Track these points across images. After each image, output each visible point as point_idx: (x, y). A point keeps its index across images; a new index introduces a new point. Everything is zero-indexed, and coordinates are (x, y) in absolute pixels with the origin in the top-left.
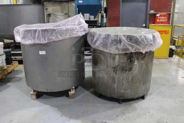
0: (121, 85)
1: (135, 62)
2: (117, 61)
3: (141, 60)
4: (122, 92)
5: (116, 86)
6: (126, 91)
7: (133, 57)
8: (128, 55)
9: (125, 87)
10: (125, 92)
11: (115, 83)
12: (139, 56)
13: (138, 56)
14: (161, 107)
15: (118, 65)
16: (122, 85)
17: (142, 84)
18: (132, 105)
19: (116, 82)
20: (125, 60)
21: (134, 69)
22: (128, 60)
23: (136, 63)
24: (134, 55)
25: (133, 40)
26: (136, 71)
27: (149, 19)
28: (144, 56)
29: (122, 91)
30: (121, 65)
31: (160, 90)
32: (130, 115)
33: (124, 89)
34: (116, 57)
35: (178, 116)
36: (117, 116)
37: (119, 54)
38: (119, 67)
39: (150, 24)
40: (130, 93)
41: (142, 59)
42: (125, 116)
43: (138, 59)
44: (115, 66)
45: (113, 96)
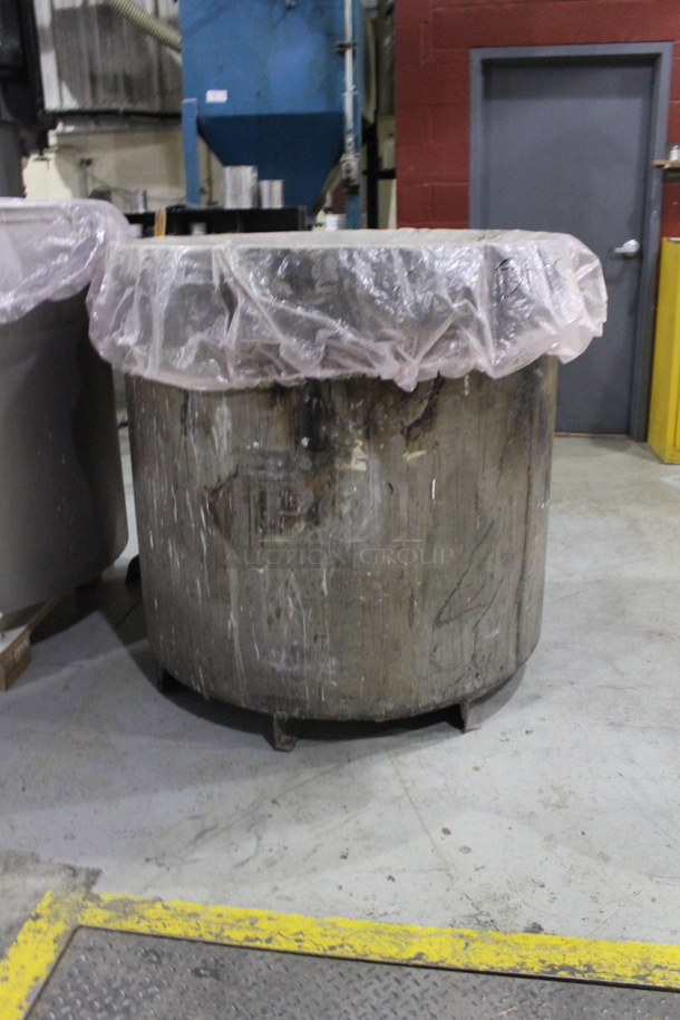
0: (264, 620)
1: (348, 456)
2: (225, 441)
3: (398, 439)
4: (281, 666)
5: (233, 622)
6: (307, 666)
7: (330, 416)
8: (295, 399)
9: (292, 631)
10: (297, 667)
11: (228, 602)
12: (380, 408)
13: (370, 409)
14: (555, 798)
15: (236, 475)
16: (270, 621)
17: (424, 621)
18: (355, 765)
19: (233, 598)
20: (273, 434)
21: (346, 509)
22: (295, 436)
23: (359, 460)
24: (338, 400)
25: (318, 289)
26: (365, 522)
27: (658, 207)
28: (422, 409)
29: (278, 659)
30: (252, 473)
31: (616, 671)
32: (299, 838)
33: (293, 650)
34: (217, 418)
35: (651, 876)
36: (200, 835)
37: (231, 393)
38: (238, 488)
39: (665, 239)
40: (335, 679)
41: (409, 435)
42: (254, 843)
43: (371, 432)
44: (214, 483)
45: (225, 689)
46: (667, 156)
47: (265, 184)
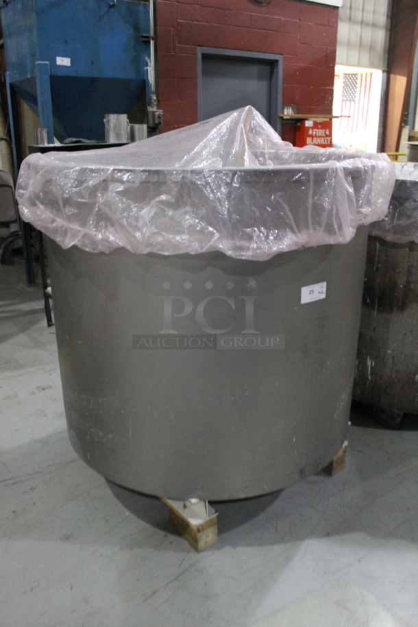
46: (283, 112)
47: (136, 126)
